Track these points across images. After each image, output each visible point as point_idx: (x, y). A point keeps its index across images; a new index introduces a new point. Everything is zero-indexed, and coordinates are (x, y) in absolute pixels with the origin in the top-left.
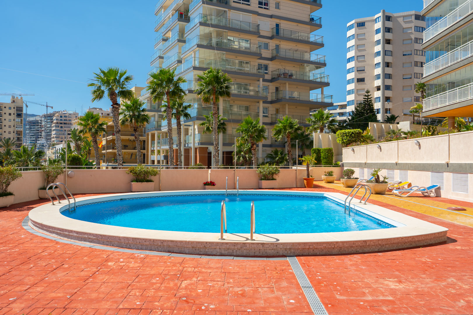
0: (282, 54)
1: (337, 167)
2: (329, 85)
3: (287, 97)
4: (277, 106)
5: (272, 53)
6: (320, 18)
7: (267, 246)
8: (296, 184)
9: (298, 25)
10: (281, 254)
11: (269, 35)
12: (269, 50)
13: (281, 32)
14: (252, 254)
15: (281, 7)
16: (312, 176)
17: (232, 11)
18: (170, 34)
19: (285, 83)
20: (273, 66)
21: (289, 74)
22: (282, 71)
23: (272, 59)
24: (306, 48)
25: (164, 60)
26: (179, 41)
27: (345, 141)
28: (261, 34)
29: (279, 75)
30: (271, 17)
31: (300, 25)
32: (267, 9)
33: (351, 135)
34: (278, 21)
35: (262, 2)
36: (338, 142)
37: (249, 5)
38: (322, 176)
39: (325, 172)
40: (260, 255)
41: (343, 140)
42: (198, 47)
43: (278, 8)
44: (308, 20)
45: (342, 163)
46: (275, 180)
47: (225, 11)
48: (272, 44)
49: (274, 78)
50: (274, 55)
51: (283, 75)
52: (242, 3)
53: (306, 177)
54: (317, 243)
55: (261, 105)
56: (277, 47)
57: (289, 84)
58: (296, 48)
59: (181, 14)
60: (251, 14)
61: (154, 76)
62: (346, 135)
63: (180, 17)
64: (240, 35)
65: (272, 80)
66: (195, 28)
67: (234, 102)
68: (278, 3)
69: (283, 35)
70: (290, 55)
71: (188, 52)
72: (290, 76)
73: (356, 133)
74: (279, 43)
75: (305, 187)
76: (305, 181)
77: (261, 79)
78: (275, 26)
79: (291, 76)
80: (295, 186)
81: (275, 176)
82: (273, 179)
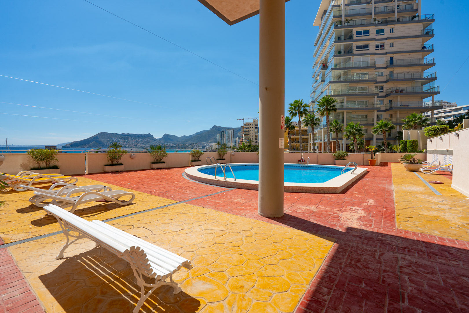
0: (395, 77)
1: (421, 153)
2: (439, 93)
3: (399, 106)
4: (390, 112)
5: (386, 78)
6: (432, 45)
7: (227, 183)
8: (363, 163)
9: (410, 54)
10: (233, 187)
11: (385, 66)
12: (384, 76)
13: (395, 63)
14: (223, 186)
15: (395, 45)
16: (374, 159)
17: (354, 56)
18: (318, 78)
19: (397, 97)
20: (386, 87)
21: (400, 90)
22: (394, 89)
23: (386, 82)
24: (419, 69)
25: (316, 93)
26: (322, 81)
27: (430, 134)
28: (377, 67)
29: (392, 92)
30: (386, 53)
31: (411, 54)
32: (383, 49)
33: (436, 129)
34: (391, 55)
35: (379, 46)
36: (425, 135)
37: (368, 50)
38: (399, 159)
39: (401, 156)
40: (226, 186)
41: (429, 134)
42: (330, 83)
43: (392, 46)
44: (420, 48)
45: (426, 150)
46: (346, 160)
47: (350, 58)
48: (387, 72)
49: (388, 94)
50: (388, 79)
51: (395, 91)
52: (363, 50)
53: (370, 159)
54: (247, 184)
55: (376, 113)
56: (391, 73)
57: (400, 97)
58: (408, 71)
59: (324, 65)
60: (369, 56)
61: (291, 105)
62: (431, 130)
63: (323, 67)
64: (360, 71)
65: (386, 96)
66: (329, 72)
67: (356, 113)
68: (392, 43)
69: (396, 64)
70: (401, 76)
71: (325, 87)
72: (400, 91)
73: (441, 128)
74: (393, 70)
75: (369, 165)
76: (369, 161)
77: (376, 96)
78: (389, 59)
79: (402, 91)
80: (362, 164)
81: (346, 158)
82: (344, 159)
